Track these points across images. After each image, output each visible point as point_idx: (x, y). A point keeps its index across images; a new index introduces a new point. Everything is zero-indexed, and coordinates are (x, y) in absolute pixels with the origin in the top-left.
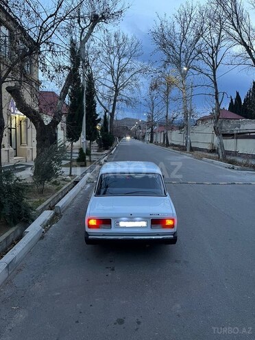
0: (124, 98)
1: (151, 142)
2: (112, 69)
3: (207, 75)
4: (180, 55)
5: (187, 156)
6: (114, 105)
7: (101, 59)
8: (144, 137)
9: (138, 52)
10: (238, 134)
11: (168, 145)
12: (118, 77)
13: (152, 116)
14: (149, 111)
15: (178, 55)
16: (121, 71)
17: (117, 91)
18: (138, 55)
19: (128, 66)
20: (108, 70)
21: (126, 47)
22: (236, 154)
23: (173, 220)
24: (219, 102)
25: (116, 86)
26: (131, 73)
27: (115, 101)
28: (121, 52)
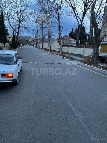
0: (23, 26)
1: (37, 47)
2: (18, 11)
3: (56, 18)
4: (47, 8)
5: (48, 53)
6: (19, 29)
7: (12, 6)
8: (34, 45)
9: (30, 5)
10: (69, 45)
11: (42, 48)
12: (20, 15)
13: (37, 36)
14: (36, 33)
15: (46, 8)
16: (22, 13)
17: (20, 22)
18: (30, 6)
19: (25, 11)
20: (16, 11)
21: (24, 2)
22: (67, 53)
23: (12, 74)
24: (61, 31)
25: (20, 20)
26: (27, 14)
27: (19, 27)
28: (22, 4)
